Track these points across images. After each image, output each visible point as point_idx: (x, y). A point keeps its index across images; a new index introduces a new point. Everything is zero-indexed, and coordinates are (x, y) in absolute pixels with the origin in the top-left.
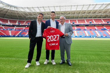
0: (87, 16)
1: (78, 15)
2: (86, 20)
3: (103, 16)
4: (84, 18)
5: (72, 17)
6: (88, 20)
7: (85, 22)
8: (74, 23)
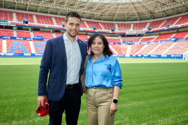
0: (57, 9)
1: (37, 5)
2: (56, 18)
3: (87, 15)
4: (51, 13)
5: (24, 7)
6: (59, 18)
7: (52, 23)
8: (27, 23)
